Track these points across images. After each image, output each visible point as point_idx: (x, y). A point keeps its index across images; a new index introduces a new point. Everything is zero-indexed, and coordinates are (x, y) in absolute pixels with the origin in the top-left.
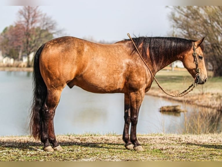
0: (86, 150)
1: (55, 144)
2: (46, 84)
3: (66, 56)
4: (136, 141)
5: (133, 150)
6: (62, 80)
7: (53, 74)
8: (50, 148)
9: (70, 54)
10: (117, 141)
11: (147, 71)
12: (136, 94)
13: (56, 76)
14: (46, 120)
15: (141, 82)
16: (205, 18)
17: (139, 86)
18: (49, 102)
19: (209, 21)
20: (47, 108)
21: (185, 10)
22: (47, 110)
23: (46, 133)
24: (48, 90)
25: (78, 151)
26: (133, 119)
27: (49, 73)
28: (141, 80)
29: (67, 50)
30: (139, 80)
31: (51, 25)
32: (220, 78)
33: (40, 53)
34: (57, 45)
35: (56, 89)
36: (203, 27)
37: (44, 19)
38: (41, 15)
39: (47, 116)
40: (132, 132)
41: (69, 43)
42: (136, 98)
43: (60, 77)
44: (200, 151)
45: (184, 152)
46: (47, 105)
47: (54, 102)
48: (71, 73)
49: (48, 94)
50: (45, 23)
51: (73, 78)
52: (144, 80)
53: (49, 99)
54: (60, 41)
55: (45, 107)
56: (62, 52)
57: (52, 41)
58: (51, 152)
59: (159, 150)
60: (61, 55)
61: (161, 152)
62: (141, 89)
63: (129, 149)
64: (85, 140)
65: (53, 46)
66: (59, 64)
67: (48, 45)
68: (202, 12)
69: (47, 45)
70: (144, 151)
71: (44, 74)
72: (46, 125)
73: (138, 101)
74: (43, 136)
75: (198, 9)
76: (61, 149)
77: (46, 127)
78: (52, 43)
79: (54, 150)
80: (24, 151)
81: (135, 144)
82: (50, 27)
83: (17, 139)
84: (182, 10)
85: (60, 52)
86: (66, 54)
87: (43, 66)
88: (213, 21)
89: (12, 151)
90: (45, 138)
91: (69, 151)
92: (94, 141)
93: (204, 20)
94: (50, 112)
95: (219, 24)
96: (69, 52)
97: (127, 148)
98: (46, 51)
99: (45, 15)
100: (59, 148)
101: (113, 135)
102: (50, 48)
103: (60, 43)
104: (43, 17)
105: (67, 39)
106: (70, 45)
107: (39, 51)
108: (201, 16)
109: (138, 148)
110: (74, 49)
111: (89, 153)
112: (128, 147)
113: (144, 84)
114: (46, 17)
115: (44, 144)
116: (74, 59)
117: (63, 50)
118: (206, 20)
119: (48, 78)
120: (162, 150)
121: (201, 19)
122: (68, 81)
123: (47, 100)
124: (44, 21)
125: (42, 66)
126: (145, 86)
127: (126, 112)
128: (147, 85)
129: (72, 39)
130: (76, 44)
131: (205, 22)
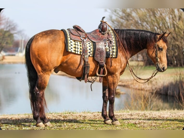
0: (72, 125)
1: (45, 120)
2: (36, 70)
3: (53, 46)
4: (114, 117)
5: (112, 125)
6: (50, 66)
7: (43, 61)
8: (41, 124)
9: (57, 44)
10: (93, 118)
11: (121, 57)
12: (113, 77)
13: (45, 63)
14: (37, 100)
15: (117, 67)
16: (136, 20)
17: (116, 70)
18: (39, 85)
19: (140, 22)
20: (38, 91)
21: (121, 13)
22: (38, 92)
23: (37, 111)
24: (38, 75)
25: (65, 126)
26: (111, 99)
27: (38, 60)
28: (117, 65)
29: (54, 41)
30: (115, 65)
31: (13, 27)
32: (149, 67)
33: (31, 43)
34: (45, 37)
35: (45, 74)
36: (135, 27)
37: (7, 22)
38: (5, 19)
39: (38, 97)
40: (110, 109)
41: (55, 34)
42: (113, 80)
43: (48, 63)
44: (168, 124)
45: (155, 126)
46: (38, 88)
47: (44, 85)
48: (57, 60)
49: (39, 78)
50: (8, 25)
51: (59, 65)
52: (119, 65)
53: (39, 83)
54: (48, 34)
55: (36, 90)
56: (50, 42)
57: (41, 33)
58: (43, 127)
59: (133, 124)
60: (49, 45)
61: (135, 126)
62: (117, 73)
63: (107, 124)
64: (66, 117)
65: (42, 37)
66: (47, 53)
67: (38, 37)
68: (134, 14)
69: (36, 37)
70: (121, 126)
71: (35, 61)
72: (38, 105)
73: (115, 83)
74: (35, 114)
75: (131, 12)
76: (50, 125)
77: (37, 107)
78: (41, 35)
79: (45, 126)
80: (19, 127)
81: (113, 120)
82: (12, 28)
83: (9, 117)
84: (118, 14)
85: (49, 43)
86: (53, 44)
87: (34, 54)
88: (143, 22)
89: (10, 128)
90: (37, 116)
91: (58, 126)
92: (74, 117)
93: (135, 21)
94: (40, 94)
95: (148, 24)
96: (56, 42)
97: (105, 123)
98: (36, 42)
99: (8, 18)
100: (49, 124)
101: (88, 113)
102: (39, 39)
103: (48, 35)
104: (6, 20)
105: (54, 31)
106: (56, 36)
107: (30, 42)
108: (133, 18)
109: (115, 123)
110: (60, 40)
111: (75, 127)
112: (107, 122)
113: (120, 69)
114: (9, 20)
115: (37, 121)
116: (60, 49)
117: (50, 41)
118: (138, 21)
119: (38, 65)
120: (136, 124)
121: (133, 20)
122: (55, 67)
123: (38, 84)
124: (7, 24)
125: (32, 54)
126: (120, 70)
127: (104, 92)
128: (122, 69)
129: (58, 32)
130: (61, 36)
131: (137, 22)
